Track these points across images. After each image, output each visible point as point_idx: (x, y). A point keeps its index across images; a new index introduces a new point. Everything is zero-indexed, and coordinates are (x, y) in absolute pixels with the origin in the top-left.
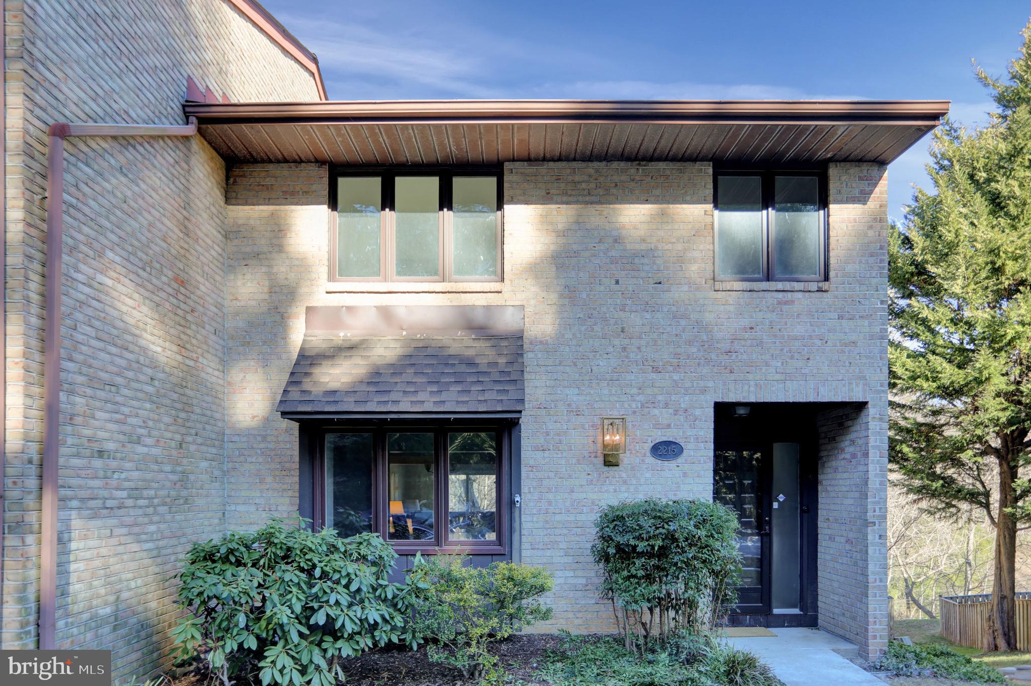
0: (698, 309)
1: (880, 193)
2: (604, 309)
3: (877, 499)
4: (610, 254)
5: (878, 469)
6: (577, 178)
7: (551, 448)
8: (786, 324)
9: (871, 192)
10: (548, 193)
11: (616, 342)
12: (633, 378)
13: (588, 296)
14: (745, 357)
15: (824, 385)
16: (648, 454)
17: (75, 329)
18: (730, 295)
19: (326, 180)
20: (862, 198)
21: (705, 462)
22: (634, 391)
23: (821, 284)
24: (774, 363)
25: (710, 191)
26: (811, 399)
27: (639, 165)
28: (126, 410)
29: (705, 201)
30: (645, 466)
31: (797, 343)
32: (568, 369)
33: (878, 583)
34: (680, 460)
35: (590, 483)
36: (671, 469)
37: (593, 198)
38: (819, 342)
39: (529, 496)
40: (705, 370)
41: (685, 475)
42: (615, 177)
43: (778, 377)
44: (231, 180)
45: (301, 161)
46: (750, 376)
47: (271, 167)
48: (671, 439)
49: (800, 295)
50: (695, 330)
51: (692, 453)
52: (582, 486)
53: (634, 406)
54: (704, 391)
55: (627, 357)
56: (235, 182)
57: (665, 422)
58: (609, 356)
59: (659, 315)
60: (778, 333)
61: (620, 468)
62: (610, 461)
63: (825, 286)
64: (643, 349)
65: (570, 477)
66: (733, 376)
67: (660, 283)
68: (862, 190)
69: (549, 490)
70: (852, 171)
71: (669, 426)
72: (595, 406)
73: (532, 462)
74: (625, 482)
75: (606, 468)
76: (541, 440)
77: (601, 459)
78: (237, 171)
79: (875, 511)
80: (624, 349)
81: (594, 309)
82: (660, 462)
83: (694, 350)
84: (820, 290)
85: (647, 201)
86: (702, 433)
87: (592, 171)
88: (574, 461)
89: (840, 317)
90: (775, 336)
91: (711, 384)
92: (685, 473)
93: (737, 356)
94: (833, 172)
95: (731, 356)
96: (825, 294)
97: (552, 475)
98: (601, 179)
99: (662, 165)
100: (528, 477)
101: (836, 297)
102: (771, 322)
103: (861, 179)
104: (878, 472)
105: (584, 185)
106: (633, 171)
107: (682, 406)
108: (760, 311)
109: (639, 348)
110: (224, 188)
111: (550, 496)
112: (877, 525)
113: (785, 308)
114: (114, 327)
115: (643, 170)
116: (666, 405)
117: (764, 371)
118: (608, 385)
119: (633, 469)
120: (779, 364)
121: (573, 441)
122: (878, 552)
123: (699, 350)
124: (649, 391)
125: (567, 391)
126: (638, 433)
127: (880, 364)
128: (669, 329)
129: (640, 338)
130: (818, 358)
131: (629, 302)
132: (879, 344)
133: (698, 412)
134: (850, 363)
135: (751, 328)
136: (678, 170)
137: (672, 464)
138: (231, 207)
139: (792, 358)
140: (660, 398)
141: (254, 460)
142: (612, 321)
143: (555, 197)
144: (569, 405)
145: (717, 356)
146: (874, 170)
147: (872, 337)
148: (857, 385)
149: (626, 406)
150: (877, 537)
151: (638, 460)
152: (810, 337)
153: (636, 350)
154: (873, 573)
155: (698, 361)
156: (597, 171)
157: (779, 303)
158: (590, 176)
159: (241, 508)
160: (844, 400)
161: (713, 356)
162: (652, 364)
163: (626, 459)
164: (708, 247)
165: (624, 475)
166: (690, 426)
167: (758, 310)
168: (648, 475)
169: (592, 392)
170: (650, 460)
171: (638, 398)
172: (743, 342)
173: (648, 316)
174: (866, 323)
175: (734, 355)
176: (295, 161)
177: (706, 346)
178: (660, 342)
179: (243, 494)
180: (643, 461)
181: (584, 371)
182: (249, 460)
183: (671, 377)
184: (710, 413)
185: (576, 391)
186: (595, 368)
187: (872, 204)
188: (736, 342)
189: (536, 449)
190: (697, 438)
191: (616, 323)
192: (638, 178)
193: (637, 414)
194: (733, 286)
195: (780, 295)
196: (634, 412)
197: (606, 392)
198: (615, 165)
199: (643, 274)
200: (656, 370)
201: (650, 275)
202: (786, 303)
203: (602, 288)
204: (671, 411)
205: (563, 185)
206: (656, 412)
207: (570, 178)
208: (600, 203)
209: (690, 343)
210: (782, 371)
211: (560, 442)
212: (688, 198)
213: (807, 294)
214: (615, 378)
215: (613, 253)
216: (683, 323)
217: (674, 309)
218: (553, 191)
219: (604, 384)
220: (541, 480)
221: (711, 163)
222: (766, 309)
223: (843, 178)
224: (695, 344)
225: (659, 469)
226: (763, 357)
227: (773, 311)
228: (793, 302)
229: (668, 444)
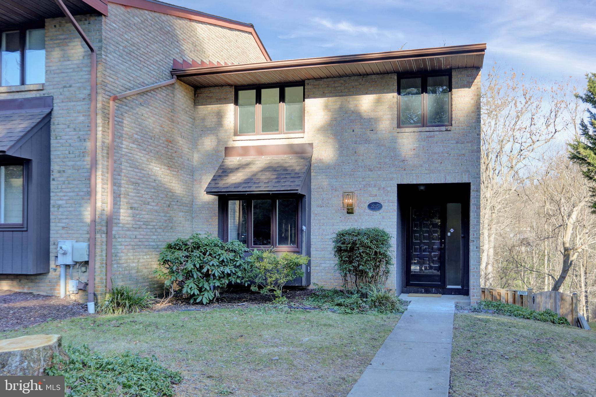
0: (390, 141)
1: (477, 82)
2: (347, 143)
3: (475, 229)
4: (350, 118)
6: (336, 85)
7: (324, 206)
8: (431, 147)
9: (473, 82)
10: (324, 93)
11: (353, 158)
12: (360, 174)
13: (340, 137)
14: (411, 163)
15: (449, 175)
16: (367, 208)
18: (404, 135)
19: (233, 93)
20: (469, 85)
21: (393, 212)
22: (361, 180)
23: (447, 127)
24: (425, 165)
25: (395, 87)
26: (442, 182)
27: (363, 77)
29: (393, 92)
30: (365, 214)
31: (436, 156)
32: (331, 170)
33: (475, 269)
34: (381, 211)
35: (341, 221)
36: (377, 215)
37: (343, 94)
38: (446, 155)
39: (315, 227)
40: (393, 169)
42: (352, 83)
43: (427, 172)
44: (196, 95)
45: (223, 86)
46: (413, 172)
47: (211, 89)
48: (377, 202)
49: (437, 133)
50: (388, 151)
51: (386, 208)
52: (337, 223)
53: (360, 187)
54: (391, 179)
55: (357, 164)
56: (198, 96)
57: (374, 193)
58: (350, 164)
59: (371, 145)
60: (427, 151)
61: (354, 214)
62: (350, 212)
63: (450, 128)
64: (365, 161)
65: (332, 219)
66: (405, 172)
67: (372, 130)
68: (468, 81)
69: (323, 225)
70: (463, 73)
71: (376, 195)
72: (344, 187)
73: (316, 212)
74: (356, 221)
75: (348, 215)
76: (320, 202)
77: (346, 211)
78: (198, 92)
79: (473, 235)
80: (356, 161)
81: (343, 143)
82: (372, 212)
83: (388, 160)
84: (447, 130)
86: (391, 198)
87: (342, 81)
88: (334, 211)
89: (457, 143)
90: (425, 153)
91: (395, 176)
92: (383, 217)
93: (407, 162)
94: (454, 74)
95: (405, 162)
96: (449, 132)
97: (325, 218)
98: (347, 85)
99: (374, 76)
100: (314, 219)
101: (455, 133)
102: (423, 146)
103: (468, 76)
104: (475, 216)
105: (339, 88)
106: (361, 80)
107: (382, 186)
109: (363, 160)
110: (193, 99)
111: (324, 227)
112: (475, 241)
113: (430, 139)
115: (365, 79)
116: (375, 186)
117: (420, 169)
118: (349, 177)
119: (360, 215)
120: (427, 166)
121: (334, 203)
122: (475, 254)
123: (390, 160)
124: (367, 180)
125: (331, 180)
126: (362, 199)
127: (477, 165)
128: (376, 151)
129: (363, 156)
130: (446, 162)
131: (358, 140)
133: (389, 189)
134: (462, 164)
135: (414, 149)
136: (382, 78)
137: (377, 213)
138: (196, 107)
139: (433, 162)
140: (372, 182)
142: (351, 149)
143: (327, 94)
144: (332, 187)
145: (398, 163)
146: (474, 71)
148: (465, 175)
149: (357, 187)
150: (475, 247)
151: (362, 211)
152: (442, 153)
153: (361, 161)
155: (389, 165)
156: (345, 81)
157: (427, 137)
158: (342, 84)
160: (458, 182)
161: (396, 163)
162: (368, 167)
163: (356, 210)
165: (356, 218)
166: (386, 195)
167: (417, 141)
168: (367, 218)
169: (342, 180)
170: (368, 211)
171: (362, 183)
172: (410, 156)
173: (366, 145)
176: (220, 86)
177: (393, 158)
178: (372, 157)
179: (200, 226)
180: (364, 211)
182: (203, 212)
183: (377, 173)
184: (395, 189)
185: (335, 180)
186: (343, 170)
187: (473, 88)
188: (407, 156)
189: (318, 206)
190: (389, 201)
191: (352, 150)
192: (362, 83)
194: (405, 130)
195: (428, 133)
196: (361, 189)
197: (348, 180)
198: (353, 78)
199: (365, 127)
200: (370, 170)
201: (368, 127)
202: (431, 137)
203: (347, 134)
204: (377, 188)
205: (330, 89)
206: (370, 189)
207: (333, 85)
209: (385, 157)
210: (428, 169)
211: (328, 203)
212: (385, 91)
213: (441, 132)
214: (352, 174)
215: (352, 118)
216: (383, 148)
217: (378, 142)
218: (326, 92)
219: (347, 177)
220: (320, 220)
221: (396, 74)
222: (421, 140)
223: (459, 76)
224: (388, 157)
225: (371, 215)
226: (420, 162)
227: (425, 141)
228: (434, 136)
229: (375, 203)
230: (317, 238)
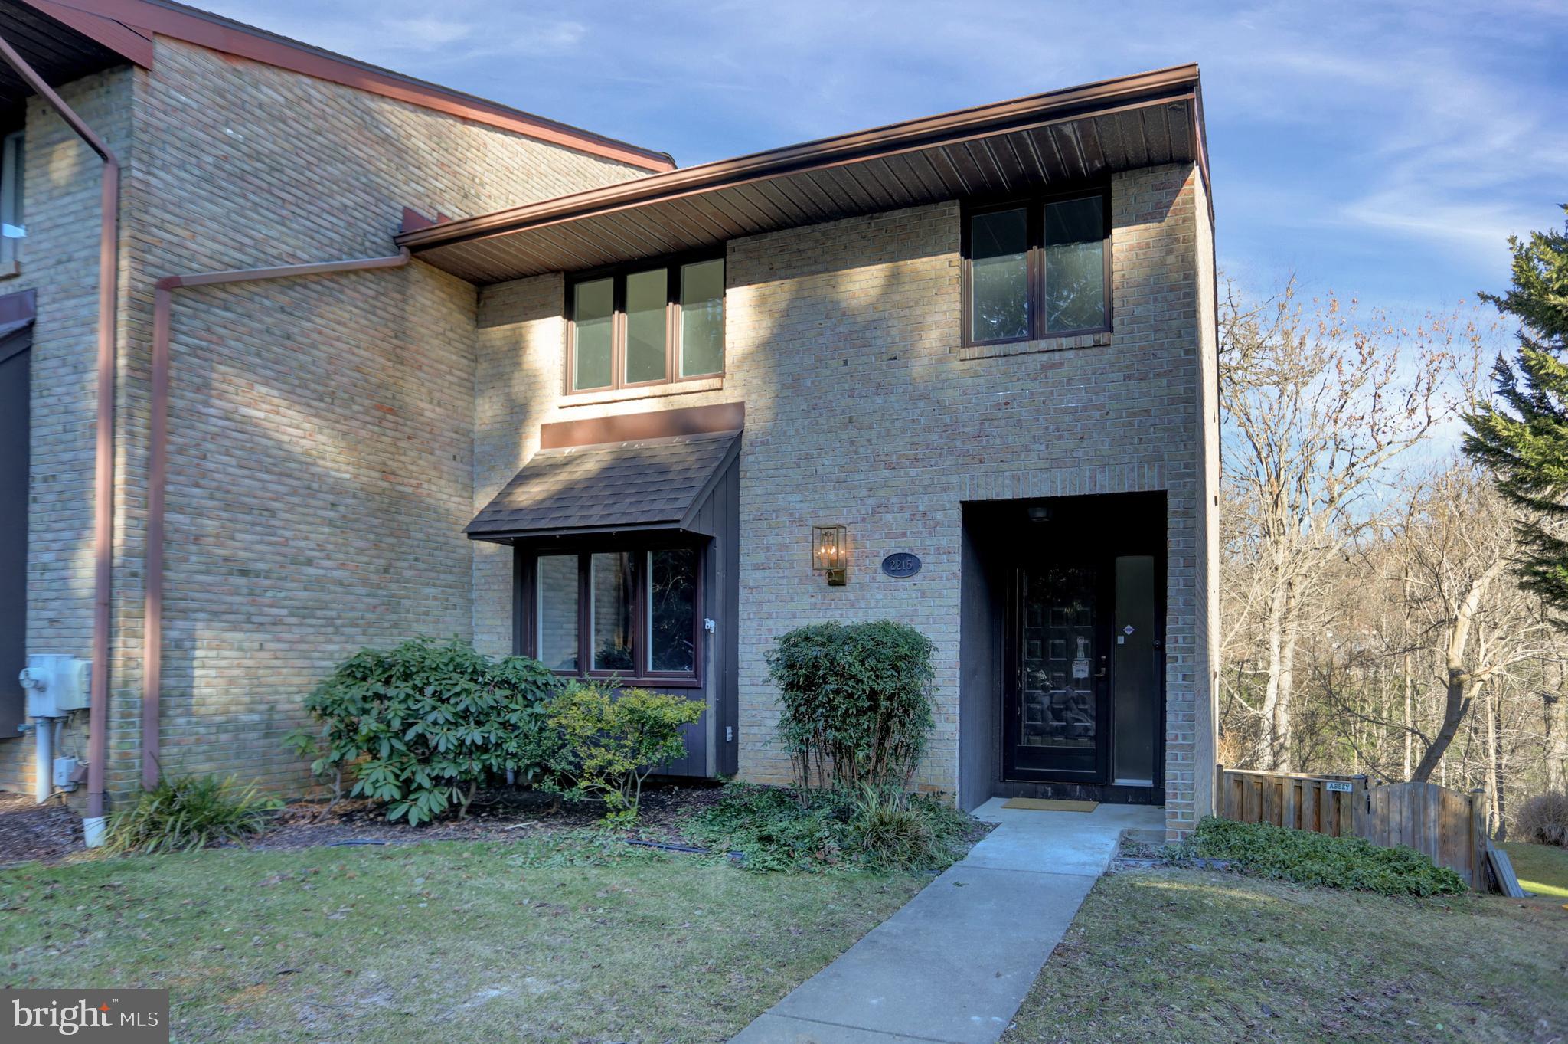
0: (940, 386)
1: (1183, 204)
2: (830, 397)
3: (1180, 625)
4: (837, 330)
5: (1181, 583)
6: (802, 246)
7: (772, 565)
8: (1052, 394)
9: (1171, 203)
10: (771, 269)
11: (844, 436)
12: (862, 477)
13: (812, 383)
14: (998, 441)
15: (1104, 471)
16: (880, 570)
17: (204, 457)
18: (980, 364)
19: (561, 290)
20: (1157, 214)
21: (947, 579)
22: (864, 493)
23: (1097, 337)
24: (1036, 446)
25: (956, 237)
26: (1087, 491)
27: (871, 218)
28: (287, 534)
29: (950, 250)
30: (876, 585)
31: (1068, 418)
32: (790, 472)
33: (1180, 741)
34: (917, 577)
35: (814, 606)
36: (906, 588)
37: (819, 267)
38: (1097, 415)
39: (748, 623)
40: (948, 462)
41: (923, 595)
42: (844, 238)
43: (1041, 464)
44: (482, 304)
45: (539, 274)
46: (1005, 466)
47: (513, 284)
48: (906, 551)
49: (1071, 354)
50: (936, 412)
51: (932, 567)
52: (805, 610)
53: (863, 512)
54: (945, 489)
55: (856, 452)
56: (485, 304)
57: (900, 530)
58: (835, 453)
59: (893, 398)
60: (1042, 407)
61: (848, 587)
62: (836, 578)
63: (1103, 338)
64: (874, 441)
65: (792, 599)
66: (983, 468)
67: (895, 359)
68: (1157, 204)
69: (769, 616)
70: (1142, 180)
71: (904, 535)
72: (821, 513)
73: (751, 583)
74: (852, 605)
75: (832, 589)
76: (761, 557)
77: (824, 580)
78: (486, 293)
79: (1176, 642)
80: (852, 443)
81: (820, 398)
82: (893, 580)
83: (936, 437)
84: (1097, 345)
85: (880, 261)
86: (944, 542)
87: (818, 235)
88: (796, 580)
89: (1127, 378)
90: (1038, 411)
91: (954, 479)
92: (923, 593)
93: (988, 441)
94: (1117, 185)
95: (981, 441)
96: (1105, 349)
97: (773, 598)
98: (829, 243)
99: (897, 214)
100: (747, 601)
101: (1121, 351)
102: (1032, 393)
103: (1156, 188)
104: (1181, 587)
105: (809, 253)
106: (864, 227)
107: (921, 508)
108: (1018, 380)
109: (869, 440)
110: (474, 313)
111: (770, 623)
112: (1180, 660)
113: (1051, 373)
114: (269, 456)
115: (876, 223)
116: (901, 510)
117: (1023, 457)
118: (834, 488)
119: (862, 588)
120: (1043, 448)
121: (795, 557)
122: (1180, 698)
123: (941, 437)
124: (881, 492)
125: (790, 498)
126: (868, 545)
127: (1184, 438)
128: (904, 414)
129: (871, 428)
130: (1095, 435)
131: (858, 386)
132: (1182, 410)
133: (939, 516)
134: (1141, 439)
135: (1007, 404)
136: (917, 216)
137: (908, 582)
138: (481, 330)
139: (1061, 437)
140: (894, 500)
141: (496, 587)
142: (839, 411)
143: (779, 273)
144: (792, 514)
145: (963, 442)
146: (1175, 173)
147: (1172, 402)
148: (1150, 468)
149: (854, 512)
150: (1180, 677)
151: (868, 579)
152: (1085, 408)
153: (865, 443)
154: (1173, 727)
155: (939, 451)
156: (824, 233)
157: (1043, 367)
158: (816, 241)
159: (485, 637)
160: (1132, 490)
161: (959, 444)
162: (884, 458)
163: (853, 574)
164: (953, 306)
165: (851, 596)
166: (930, 533)
167: (1015, 379)
168: (879, 596)
169: (817, 497)
170: (882, 577)
171: (868, 502)
172: (996, 423)
173: (879, 400)
174: (1164, 382)
175: (985, 440)
176: (533, 275)
177: (950, 431)
178: (894, 432)
179: (488, 622)
180: (873, 578)
181: (807, 473)
182: (492, 587)
183: (907, 473)
184: (957, 515)
185: (799, 497)
186: (819, 468)
187: (1169, 220)
188: (987, 423)
189: (757, 567)
190: (938, 549)
191: (843, 413)
192: (869, 234)
193: (868, 521)
194: (982, 352)
195: (1045, 357)
196: (864, 519)
197: (832, 496)
198: (844, 222)
199: (876, 350)
200: (889, 466)
201: (884, 350)
202: (1052, 366)
203: (829, 372)
204: (907, 515)
205: (786, 257)
206: (889, 517)
207: (795, 247)
208: (828, 271)
209: (929, 429)
210: (1047, 456)
211: (782, 559)
212: (929, 249)
213: (1081, 352)
214: (842, 479)
215: (841, 329)
216: (922, 404)
217: (911, 388)
218: (776, 266)
219: (830, 486)
220: (761, 603)
221: (958, 202)
222: (1025, 377)
223: (1131, 191)
224: (936, 429)
225: (892, 588)
226: (1022, 440)
227: (1036, 379)
228: (1061, 364)
229: (902, 556)
230: (755, 650)
